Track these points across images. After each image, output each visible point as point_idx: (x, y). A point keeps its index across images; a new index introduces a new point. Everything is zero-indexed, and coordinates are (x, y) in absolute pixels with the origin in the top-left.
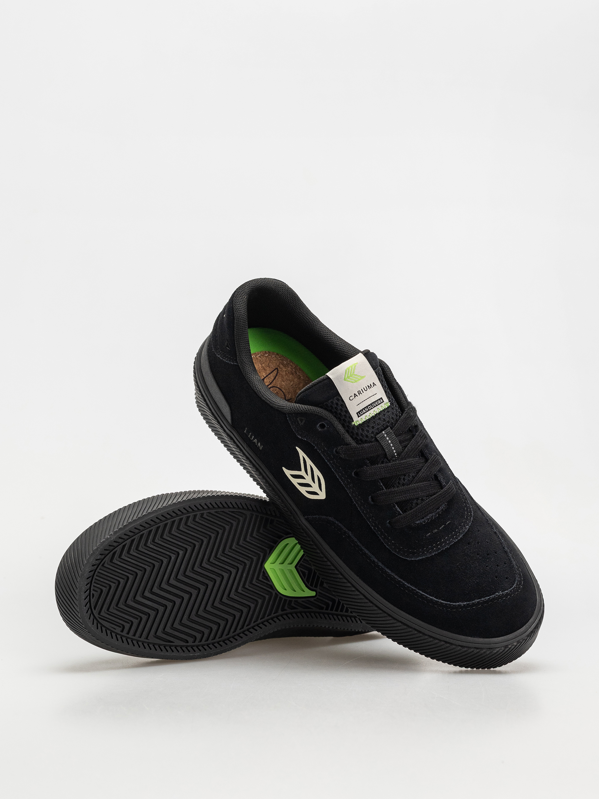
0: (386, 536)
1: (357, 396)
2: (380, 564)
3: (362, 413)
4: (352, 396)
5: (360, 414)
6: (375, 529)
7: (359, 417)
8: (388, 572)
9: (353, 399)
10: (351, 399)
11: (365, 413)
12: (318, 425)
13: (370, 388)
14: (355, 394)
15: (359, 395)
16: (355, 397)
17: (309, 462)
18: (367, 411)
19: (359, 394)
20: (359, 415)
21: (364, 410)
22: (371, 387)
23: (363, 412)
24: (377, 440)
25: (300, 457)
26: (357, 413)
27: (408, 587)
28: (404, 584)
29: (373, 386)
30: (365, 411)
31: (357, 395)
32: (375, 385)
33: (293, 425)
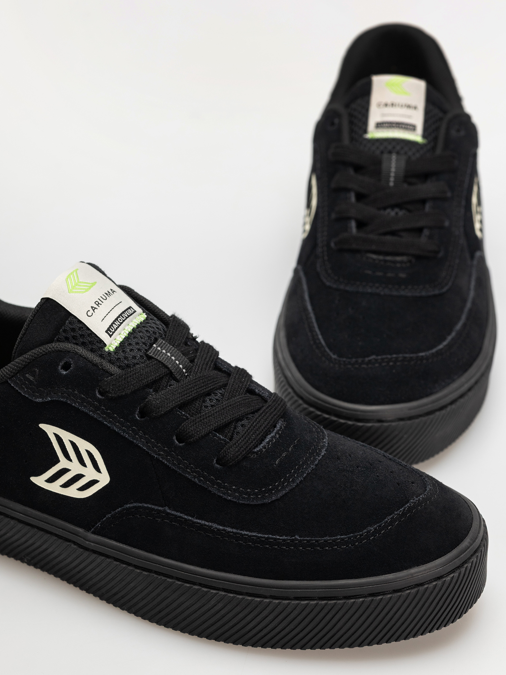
0: (221, 483)
1: (97, 309)
2: (229, 529)
3: (113, 330)
4: (89, 311)
5: (111, 332)
6: (200, 481)
7: (111, 336)
8: (245, 535)
9: (92, 314)
10: (90, 314)
11: (117, 328)
12: (60, 367)
13: (109, 296)
14: (92, 307)
15: (99, 307)
16: (94, 310)
17: (67, 436)
18: (120, 325)
19: (98, 305)
20: (111, 334)
21: (114, 325)
22: (110, 294)
23: (114, 328)
24: (150, 358)
25: (50, 439)
26: (106, 332)
27: (284, 540)
28: (275, 539)
29: (112, 293)
30: (116, 326)
31: (95, 308)
32: (114, 291)
33: (24, 389)
